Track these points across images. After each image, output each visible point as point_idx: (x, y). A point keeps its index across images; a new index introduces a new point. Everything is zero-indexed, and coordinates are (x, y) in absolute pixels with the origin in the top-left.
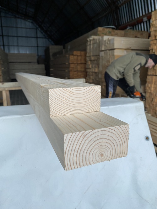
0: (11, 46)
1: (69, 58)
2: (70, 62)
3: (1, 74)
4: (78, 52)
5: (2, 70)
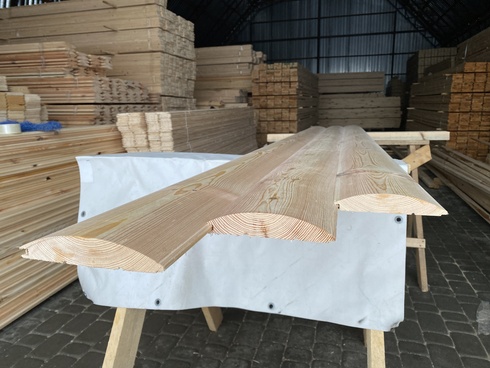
0: (334, 57)
1: (451, 81)
2: (452, 90)
3: (296, 118)
4: (478, 64)
5: (299, 111)
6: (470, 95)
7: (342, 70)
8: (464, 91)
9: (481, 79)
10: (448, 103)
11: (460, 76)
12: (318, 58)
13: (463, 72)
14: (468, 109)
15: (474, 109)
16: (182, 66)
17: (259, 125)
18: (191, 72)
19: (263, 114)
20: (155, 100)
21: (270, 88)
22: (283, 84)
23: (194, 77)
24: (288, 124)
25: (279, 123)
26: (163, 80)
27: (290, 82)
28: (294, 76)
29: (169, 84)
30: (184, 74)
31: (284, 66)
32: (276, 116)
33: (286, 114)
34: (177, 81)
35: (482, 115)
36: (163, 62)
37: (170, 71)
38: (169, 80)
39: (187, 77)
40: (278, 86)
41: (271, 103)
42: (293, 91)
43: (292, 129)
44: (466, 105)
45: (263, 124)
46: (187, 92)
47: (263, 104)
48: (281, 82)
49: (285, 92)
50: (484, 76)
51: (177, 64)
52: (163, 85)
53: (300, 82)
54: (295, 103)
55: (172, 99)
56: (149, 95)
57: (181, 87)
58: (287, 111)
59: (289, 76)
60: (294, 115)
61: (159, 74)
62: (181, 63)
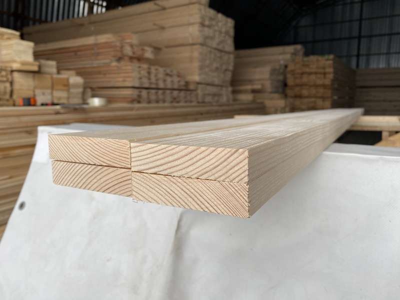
0: (375, 54)
5: (333, 100)
12: (358, 56)
16: (220, 57)
18: (229, 63)
19: (297, 102)
20: (192, 87)
21: (305, 79)
22: (319, 76)
26: (200, 70)
27: (325, 74)
28: (329, 67)
29: (207, 74)
30: (221, 65)
31: (320, 58)
34: (215, 71)
36: (201, 54)
37: (208, 62)
38: (207, 70)
40: (313, 77)
46: (224, 81)
47: (298, 93)
48: (316, 73)
51: (215, 56)
52: (200, 74)
53: (335, 73)
54: (329, 93)
55: (208, 87)
56: (186, 82)
57: (218, 77)
58: (321, 100)
59: (324, 68)
60: (328, 104)
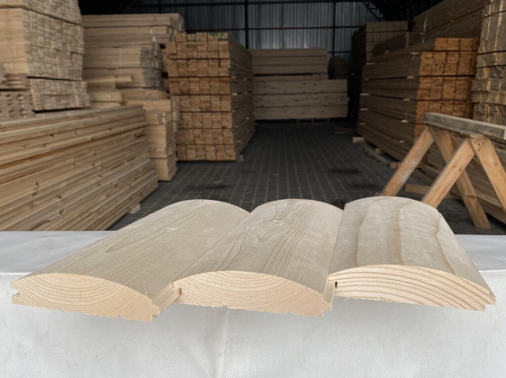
0: (265, 29)
1: (420, 61)
2: (421, 73)
3: (229, 108)
4: (451, 40)
5: (233, 98)
6: (441, 79)
7: (276, 46)
8: (434, 74)
9: (453, 59)
10: (415, 89)
11: (430, 55)
12: (247, 29)
13: (432, 50)
14: (438, 97)
15: (445, 96)
16: (60, 31)
17: (181, 118)
18: (77, 41)
19: (186, 102)
20: (18, 84)
21: (192, 67)
22: (210, 62)
23: (81, 50)
24: (219, 116)
25: (207, 115)
26: (30, 53)
27: (219, 59)
28: (224, 51)
29: (41, 60)
30: (64, 44)
31: (211, 37)
32: (204, 105)
33: (216, 102)
34: (55, 56)
35: (454, 104)
36: (27, 25)
37: (41, 39)
38: (41, 53)
39: (69, 48)
40: (203, 65)
41: (194, 87)
42: (224, 72)
43: (225, 124)
44: (436, 91)
45: (187, 117)
46: (72, 73)
47: (185, 89)
48: (207, 59)
49: (213, 72)
50: (457, 55)
51: (52, 28)
52: (30, 61)
53: (232, 59)
54: (227, 88)
55: (48, 83)
56: (7, 76)
57: (61, 64)
58: (217, 99)
59: (218, 51)
60: (226, 105)
61: (22, 43)
62: (58, 27)
